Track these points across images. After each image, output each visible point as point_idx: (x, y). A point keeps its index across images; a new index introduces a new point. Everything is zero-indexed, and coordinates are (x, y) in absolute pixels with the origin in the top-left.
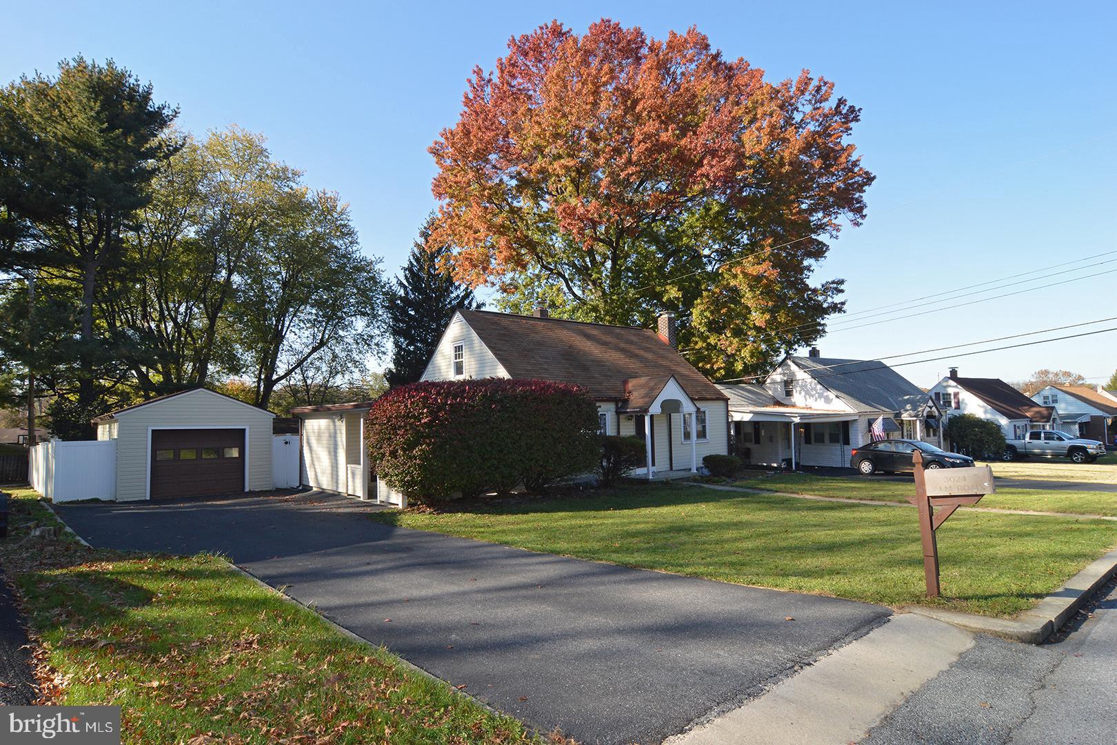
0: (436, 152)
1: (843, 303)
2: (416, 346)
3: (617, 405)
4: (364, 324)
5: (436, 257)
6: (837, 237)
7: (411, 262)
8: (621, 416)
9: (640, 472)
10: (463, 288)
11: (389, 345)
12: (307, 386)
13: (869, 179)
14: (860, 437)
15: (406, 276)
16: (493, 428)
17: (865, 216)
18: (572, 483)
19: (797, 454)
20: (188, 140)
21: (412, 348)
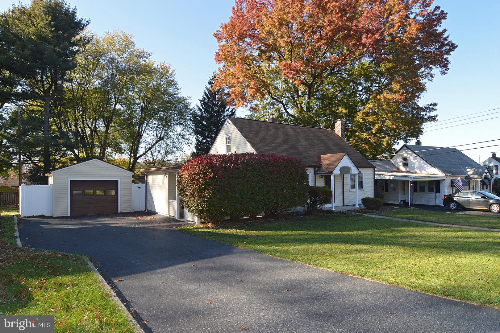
0: (218, 36)
1: (436, 116)
2: (206, 140)
3: (315, 170)
4: (181, 129)
5: (217, 95)
6: (432, 81)
7: (204, 97)
8: (317, 176)
9: (327, 206)
10: (230, 110)
11: (193, 139)
12: (154, 160)
13: (453, 47)
14: (446, 189)
15: (201, 105)
16: (248, 181)
17: (448, 69)
18: (290, 212)
19: (412, 198)
20: (95, 37)
21: (204, 141)
